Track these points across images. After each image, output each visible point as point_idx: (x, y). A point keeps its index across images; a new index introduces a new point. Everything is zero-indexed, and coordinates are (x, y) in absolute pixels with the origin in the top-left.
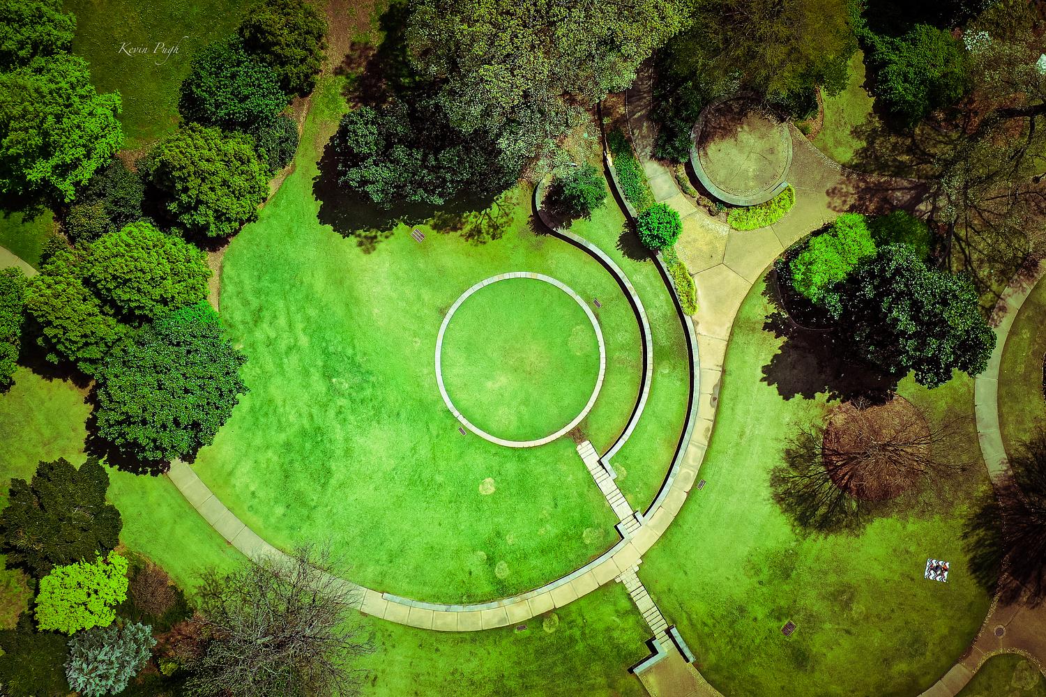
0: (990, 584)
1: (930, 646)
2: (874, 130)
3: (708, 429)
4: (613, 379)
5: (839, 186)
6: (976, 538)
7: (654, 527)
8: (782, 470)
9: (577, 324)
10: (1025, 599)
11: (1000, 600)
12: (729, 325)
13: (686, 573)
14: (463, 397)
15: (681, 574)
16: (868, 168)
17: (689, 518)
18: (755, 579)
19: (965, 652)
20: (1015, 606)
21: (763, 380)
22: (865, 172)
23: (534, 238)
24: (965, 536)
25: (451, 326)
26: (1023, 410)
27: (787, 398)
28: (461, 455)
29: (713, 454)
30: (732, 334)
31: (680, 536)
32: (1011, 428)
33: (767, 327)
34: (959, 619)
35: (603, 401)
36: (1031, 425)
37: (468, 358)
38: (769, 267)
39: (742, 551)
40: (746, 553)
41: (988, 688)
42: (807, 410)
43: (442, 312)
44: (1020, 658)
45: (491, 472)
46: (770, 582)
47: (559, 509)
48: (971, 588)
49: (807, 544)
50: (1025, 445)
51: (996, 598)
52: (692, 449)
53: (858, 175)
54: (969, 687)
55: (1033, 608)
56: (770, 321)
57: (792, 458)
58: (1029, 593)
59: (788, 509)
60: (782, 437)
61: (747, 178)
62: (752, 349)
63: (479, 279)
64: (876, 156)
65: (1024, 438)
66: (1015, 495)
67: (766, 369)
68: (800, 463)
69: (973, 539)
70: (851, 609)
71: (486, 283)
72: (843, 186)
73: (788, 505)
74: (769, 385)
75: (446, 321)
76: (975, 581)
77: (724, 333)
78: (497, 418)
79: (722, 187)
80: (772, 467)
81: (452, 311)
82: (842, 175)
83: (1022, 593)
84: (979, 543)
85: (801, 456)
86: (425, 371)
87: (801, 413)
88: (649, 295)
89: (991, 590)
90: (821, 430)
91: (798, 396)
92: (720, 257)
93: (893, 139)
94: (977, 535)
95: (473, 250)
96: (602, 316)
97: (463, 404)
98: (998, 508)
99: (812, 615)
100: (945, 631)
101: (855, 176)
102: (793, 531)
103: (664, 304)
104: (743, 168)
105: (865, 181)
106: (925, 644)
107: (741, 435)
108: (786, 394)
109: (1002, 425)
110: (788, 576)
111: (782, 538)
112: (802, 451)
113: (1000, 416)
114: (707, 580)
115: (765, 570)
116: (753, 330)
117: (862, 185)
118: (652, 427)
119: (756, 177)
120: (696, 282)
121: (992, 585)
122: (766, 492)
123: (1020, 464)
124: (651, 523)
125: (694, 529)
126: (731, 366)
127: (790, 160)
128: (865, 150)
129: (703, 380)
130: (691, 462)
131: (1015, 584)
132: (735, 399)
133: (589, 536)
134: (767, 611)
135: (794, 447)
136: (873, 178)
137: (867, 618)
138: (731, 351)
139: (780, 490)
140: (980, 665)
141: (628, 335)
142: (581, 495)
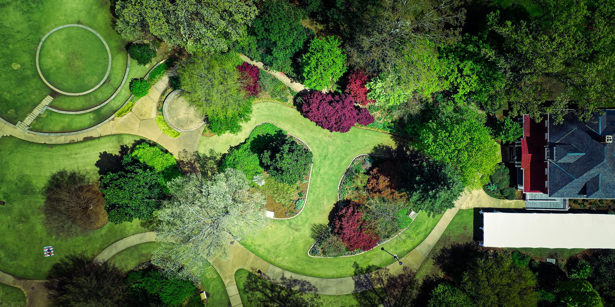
0: (52, 276)
1: (15, 262)
2: (215, 158)
3: (73, 141)
4: (82, 99)
5: (189, 153)
6: (68, 262)
7: (25, 135)
8: (66, 174)
9: (97, 76)
10: (50, 293)
11: (46, 283)
12: (118, 132)
13: (9, 154)
14: (49, 43)
15: (8, 152)
16: (200, 161)
17: (35, 147)
18: (17, 181)
19: (19, 278)
20: (46, 290)
21: (100, 153)
22: (198, 160)
23: (123, 47)
24: (67, 257)
25: (75, 28)
26: (128, 259)
27: (96, 165)
28: (24, 51)
29: (65, 147)
30: (115, 135)
31: (25, 147)
32: (118, 258)
33: (122, 147)
34: (32, 269)
35: (71, 98)
36: (123, 265)
37: (65, 39)
38: (147, 139)
39: (27, 172)
40: (26, 173)
41: (7, 294)
42: (94, 174)
43: (79, 22)
44: (25, 302)
45: (23, 66)
46: (18, 188)
47: (18, 97)
48: (47, 268)
49: (40, 196)
50: (114, 266)
51: (46, 281)
52: (63, 138)
53: (196, 159)
54: (4, 286)
55: (49, 298)
56: (125, 147)
57: (73, 176)
58: (54, 293)
59: (51, 183)
60: (80, 169)
61: (177, 116)
62: (111, 145)
63: (99, 32)
64: (206, 162)
65: (116, 264)
66: (92, 271)
67: (105, 153)
68: (72, 180)
69: (67, 260)
70: (19, 224)
71: (98, 35)
72: (189, 155)
73: (53, 182)
74: (99, 156)
75: (76, 25)
76: (50, 269)
77: (114, 132)
78: (46, 60)
79: (169, 108)
80: (66, 170)
81: (81, 26)
82: (194, 153)
83: (53, 291)
84: (66, 264)
85: (75, 180)
86: (52, 25)
87: (92, 173)
88: (118, 99)
89: (49, 277)
90: (89, 182)
91: (98, 169)
92: (142, 118)
93: (215, 166)
94: (70, 262)
95: (109, 25)
96: (105, 85)
97: (46, 45)
98: (84, 266)
99: (11, 209)
100: (24, 265)
101: (195, 157)
102: (43, 188)
103: (117, 105)
104: (180, 113)
105: (195, 162)
106: (15, 260)
107: (76, 154)
108: (98, 164)
109: (119, 253)
110: (24, 194)
111: (38, 185)
112: (77, 179)
113: (122, 251)
114: (10, 163)
115: (23, 184)
116: (119, 142)
117: (193, 162)
118: (67, 120)
119: (178, 120)
120: (129, 113)
121: (51, 277)
122: (55, 171)
123: (106, 268)
124: (26, 133)
125: (31, 151)
126: (102, 140)
127: (192, 130)
128: (206, 157)
129: (92, 131)
130: (58, 139)
131: (56, 286)
132: (89, 146)
133: (11, 112)
134: (6, 191)
135: (77, 175)
136: (197, 165)
137: (18, 231)
138: (108, 137)
139: (58, 177)
140: (16, 286)
141: (101, 97)
142: (28, 103)
